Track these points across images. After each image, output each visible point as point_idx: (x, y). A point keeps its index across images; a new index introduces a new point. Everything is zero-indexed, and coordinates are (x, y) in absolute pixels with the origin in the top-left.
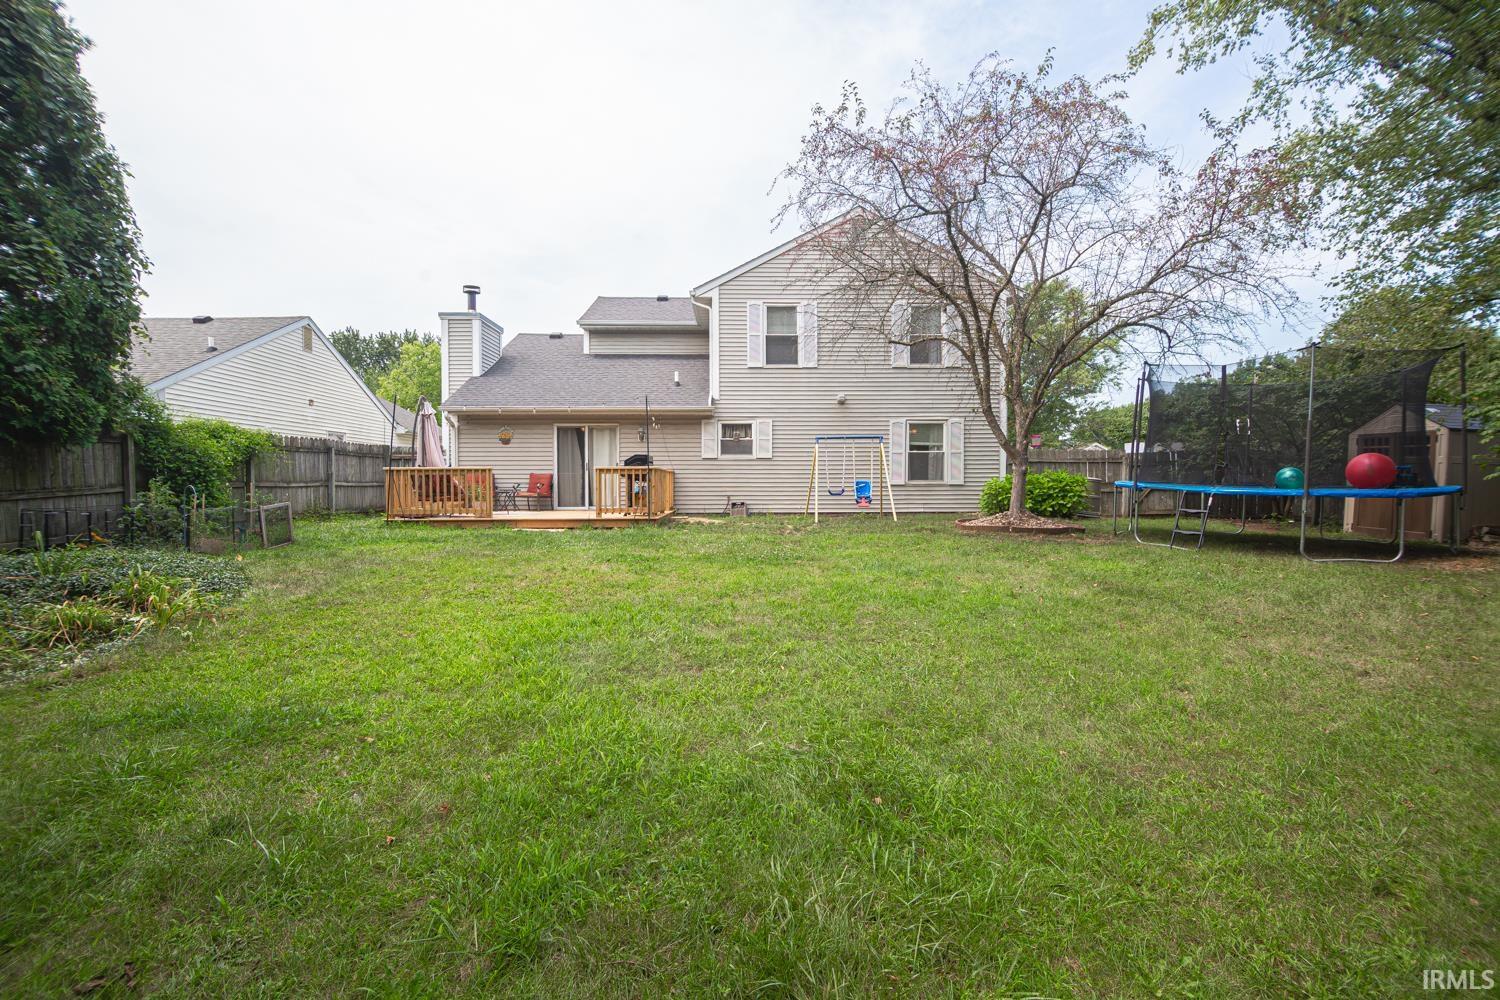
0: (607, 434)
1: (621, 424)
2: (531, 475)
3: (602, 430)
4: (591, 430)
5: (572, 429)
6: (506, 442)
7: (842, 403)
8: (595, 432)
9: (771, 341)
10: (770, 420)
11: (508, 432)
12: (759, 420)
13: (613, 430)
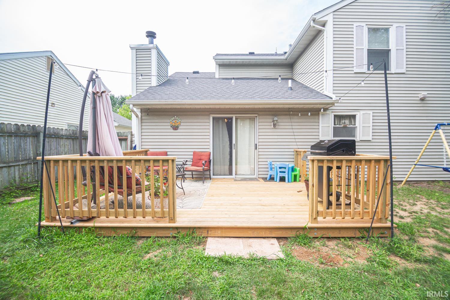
0: (247, 122)
1: (259, 115)
2: (194, 153)
3: (243, 119)
4: (236, 119)
5: (223, 119)
6: (175, 128)
7: (422, 99)
8: (239, 121)
9: (371, 53)
10: (371, 112)
11: (176, 120)
12: (362, 112)
13: (252, 119)
